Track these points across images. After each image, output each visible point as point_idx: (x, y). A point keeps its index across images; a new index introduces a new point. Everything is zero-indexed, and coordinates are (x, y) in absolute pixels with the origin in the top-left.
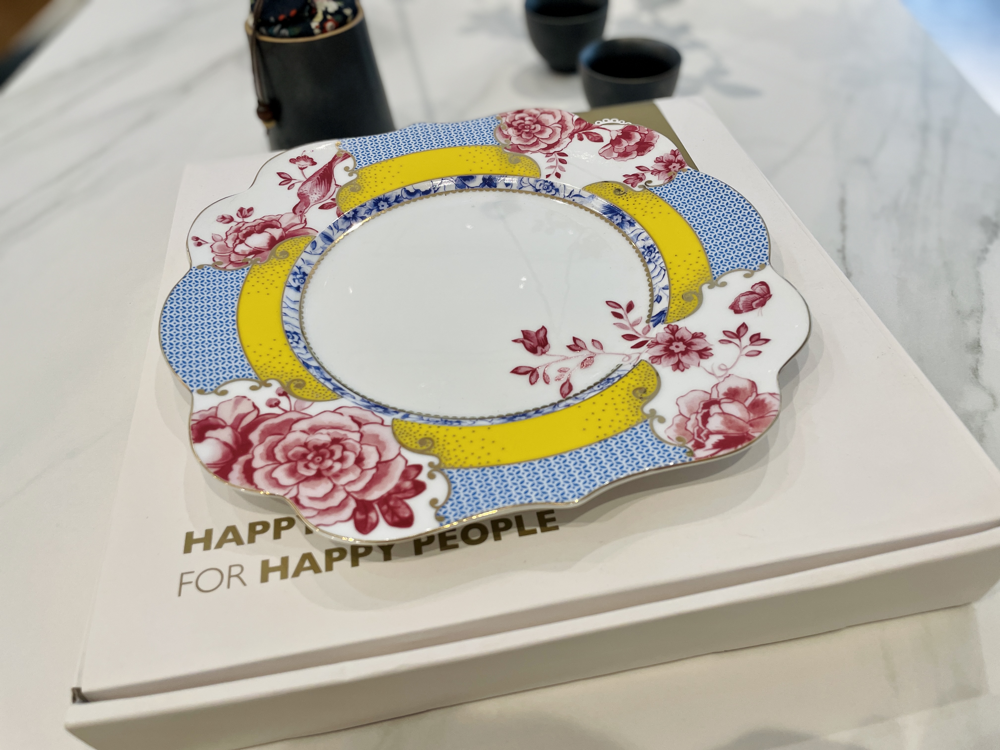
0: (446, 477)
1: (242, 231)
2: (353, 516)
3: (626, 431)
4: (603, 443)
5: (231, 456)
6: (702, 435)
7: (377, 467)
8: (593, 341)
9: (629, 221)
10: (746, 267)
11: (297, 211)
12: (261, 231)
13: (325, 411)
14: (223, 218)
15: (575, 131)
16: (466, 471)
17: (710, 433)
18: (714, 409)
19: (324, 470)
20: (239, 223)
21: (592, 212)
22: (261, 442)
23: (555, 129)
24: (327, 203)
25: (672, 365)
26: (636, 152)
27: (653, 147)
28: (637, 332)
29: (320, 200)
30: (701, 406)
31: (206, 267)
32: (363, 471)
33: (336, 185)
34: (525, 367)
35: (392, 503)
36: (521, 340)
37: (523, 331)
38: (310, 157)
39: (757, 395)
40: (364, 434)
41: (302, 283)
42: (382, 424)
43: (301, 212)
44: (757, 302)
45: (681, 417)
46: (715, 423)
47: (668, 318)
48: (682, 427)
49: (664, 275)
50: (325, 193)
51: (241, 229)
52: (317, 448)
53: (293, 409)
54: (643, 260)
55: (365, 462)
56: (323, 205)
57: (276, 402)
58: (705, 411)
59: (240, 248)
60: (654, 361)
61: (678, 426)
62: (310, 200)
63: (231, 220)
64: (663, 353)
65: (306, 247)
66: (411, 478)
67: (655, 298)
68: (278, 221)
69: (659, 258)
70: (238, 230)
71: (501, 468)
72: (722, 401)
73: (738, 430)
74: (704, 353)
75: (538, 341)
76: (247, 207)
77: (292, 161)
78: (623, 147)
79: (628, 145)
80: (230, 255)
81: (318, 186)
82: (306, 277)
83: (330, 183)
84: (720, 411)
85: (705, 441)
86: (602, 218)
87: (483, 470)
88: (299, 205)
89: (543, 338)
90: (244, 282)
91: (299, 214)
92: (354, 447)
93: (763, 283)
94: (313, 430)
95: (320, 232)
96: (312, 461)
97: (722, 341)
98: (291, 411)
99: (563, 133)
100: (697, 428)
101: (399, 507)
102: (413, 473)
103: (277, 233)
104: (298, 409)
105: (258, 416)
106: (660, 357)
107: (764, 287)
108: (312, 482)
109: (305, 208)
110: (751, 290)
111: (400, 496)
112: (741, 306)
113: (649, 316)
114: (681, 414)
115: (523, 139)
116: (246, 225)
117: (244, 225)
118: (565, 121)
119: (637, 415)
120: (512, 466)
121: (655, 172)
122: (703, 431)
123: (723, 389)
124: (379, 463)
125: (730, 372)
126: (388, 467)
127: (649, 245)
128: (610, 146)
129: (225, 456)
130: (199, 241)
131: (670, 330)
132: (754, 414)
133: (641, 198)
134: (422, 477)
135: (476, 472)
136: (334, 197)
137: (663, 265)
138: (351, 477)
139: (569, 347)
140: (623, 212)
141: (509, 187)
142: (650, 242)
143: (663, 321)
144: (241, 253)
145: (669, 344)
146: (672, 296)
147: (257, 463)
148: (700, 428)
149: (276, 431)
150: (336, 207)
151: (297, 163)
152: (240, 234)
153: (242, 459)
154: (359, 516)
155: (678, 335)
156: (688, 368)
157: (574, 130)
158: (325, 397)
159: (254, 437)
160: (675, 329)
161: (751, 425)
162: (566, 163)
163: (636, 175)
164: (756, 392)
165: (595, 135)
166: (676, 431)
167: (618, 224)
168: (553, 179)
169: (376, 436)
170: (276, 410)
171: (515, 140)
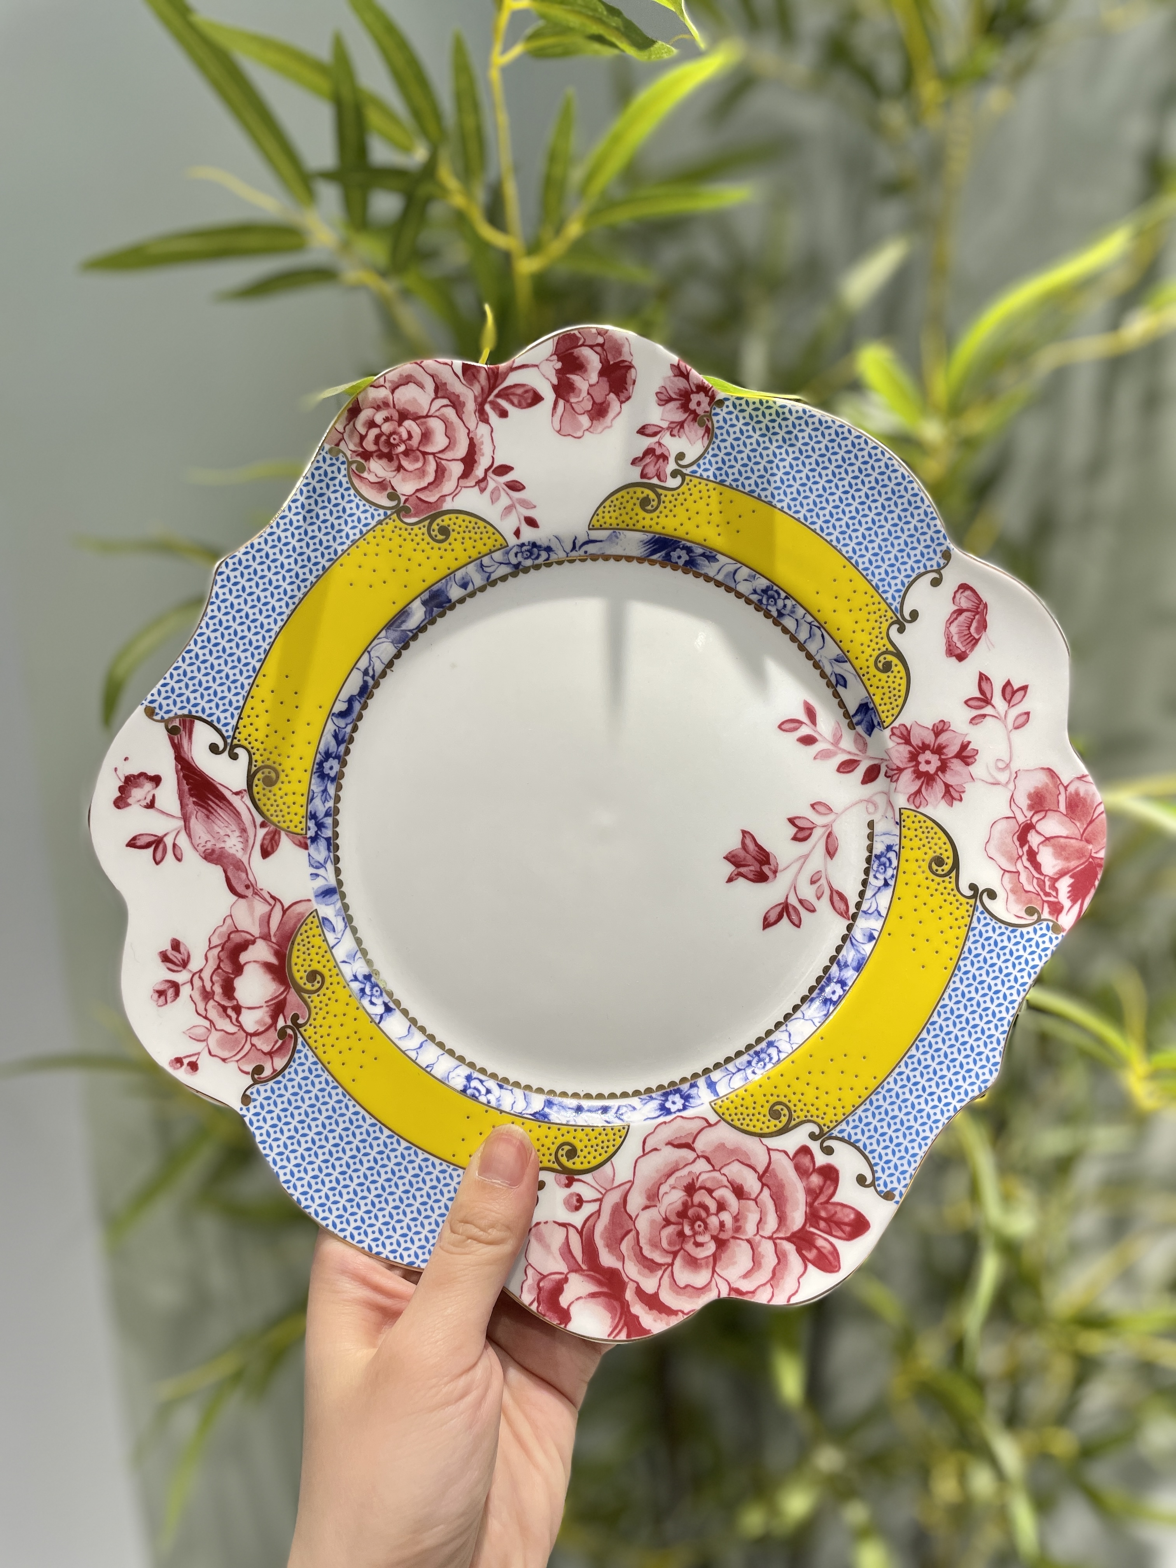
0: (842, 1139)
1: (213, 992)
2: (804, 1259)
3: (967, 938)
4: (960, 974)
5: (617, 1304)
6: (1047, 890)
7: (763, 1185)
8: (813, 806)
9: (703, 555)
10: (925, 566)
11: (240, 889)
12: (239, 969)
13: (636, 1162)
14: (161, 993)
15: (479, 400)
16: (856, 1117)
17: (1054, 880)
18: (1034, 839)
19: (719, 1234)
20: (191, 982)
21: (629, 559)
22: (623, 1260)
23: (443, 415)
24: (264, 839)
25: (943, 797)
26: (612, 395)
27: (633, 370)
28: (849, 753)
29: (247, 841)
30: (1017, 843)
31: (252, 1093)
32: (755, 1200)
33: (237, 793)
34: (772, 908)
35: (823, 1214)
36: (736, 872)
37: (726, 858)
38: (136, 773)
39: (1066, 788)
40: (707, 1154)
41: (381, 994)
42: (710, 1125)
43: (247, 887)
44: (974, 625)
45: (1006, 874)
46: (1049, 862)
47: (883, 716)
48: (1018, 890)
49: (823, 636)
50: (239, 824)
51: (208, 989)
52: (682, 1214)
53: (603, 1191)
54: (768, 615)
55: (746, 1188)
56: (262, 846)
57: (575, 1198)
58: (1026, 848)
59: (251, 1020)
60: (917, 803)
61: (1014, 891)
62: (234, 855)
63: (176, 987)
64: (918, 783)
65: (325, 940)
66: (811, 1170)
67: (834, 682)
68: (238, 931)
69: (794, 606)
70: (207, 996)
71: (886, 1087)
72: (1034, 820)
73: (1079, 858)
74: (964, 754)
75: (754, 857)
76: (167, 946)
77: (121, 802)
78: (584, 394)
79: (591, 386)
80: (253, 1045)
81: (212, 817)
82: (373, 979)
83: (222, 798)
84: (1042, 839)
85: (1056, 897)
86: (653, 563)
87: (871, 1103)
88: (229, 874)
89: (756, 849)
90: (325, 1068)
91: (249, 892)
92: (714, 1178)
93: (964, 587)
94: (653, 1197)
95: (312, 898)
96: (695, 1234)
97: (973, 721)
98: (604, 1195)
99: (464, 417)
100: (1035, 881)
101: (836, 1213)
102: (806, 1161)
103: (261, 952)
104: (608, 1188)
105: (580, 1233)
106: (919, 792)
107: (968, 593)
108: (724, 1257)
109: (244, 875)
110: (956, 608)
111: (822, 1199)
112: (959, 645)
113: (846, 714)
114: (1005, 871)
115: (412, 474)
116: (206, 975)
117: (200, 978)
118: (445, 384)
119: (961, 904)
120: (894, 1075)
121: (676, 428)
122: (1044, 881)
123: (1023, 801)
124: (760, 1178)
125: (1014, 767)
126: (776, 1176)
127: (764, 587)
128: (561, 403)
129: (611, 1310)
130: (186, 1061)
131: (899, 737)
132: (1080, 820)
133: (691, 499)
134: (821, 1159)
135: (866, 1110)
136: (259, 819)
137: (809, 619)
138: (752, 1218)
139: (795, 838)
140: (683, 542)
141: (470, 588)
142: (762, 583)
143: (879, 724)
144: (261, 1029)
145: (914, 763)
146: (861, 672)
147: (649, 1285)
148: (1037, 878)
149: (619, 1233)
150: (283, 834)
151: (130, 801)
152: (217, 998)
153: (629, 1295)
154: (811, 1255)
155: (916, 741)
156: (964, 792)
157: (476, 397)
158: (612, 1142)
159: (607, 1259)
160: (905, 733)
161: (1088, 841)
162: (524, 488)
163: (649, 451)
164: (1061, 783)
165: (519, 391)
166: (1018, 901)
167: (686, 563)
168: (529, 535)
169: (721, 1147)
170: (588, 1209)
171: (406, 487)
